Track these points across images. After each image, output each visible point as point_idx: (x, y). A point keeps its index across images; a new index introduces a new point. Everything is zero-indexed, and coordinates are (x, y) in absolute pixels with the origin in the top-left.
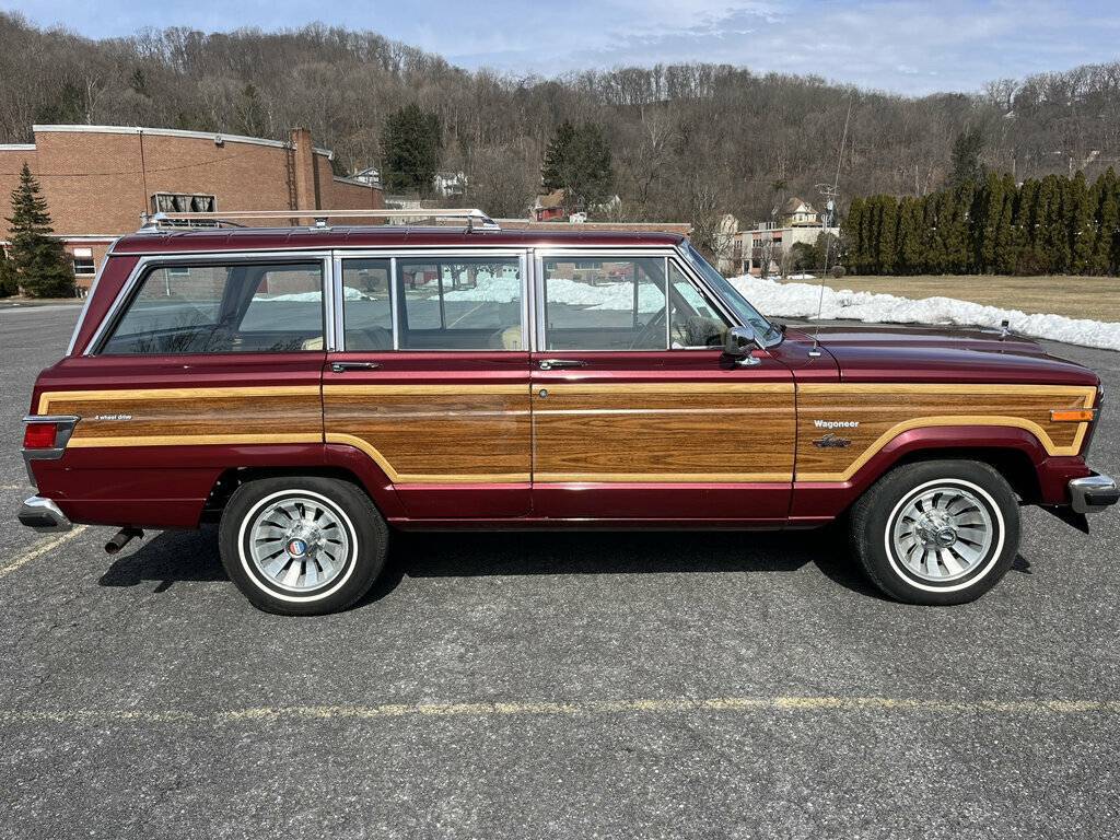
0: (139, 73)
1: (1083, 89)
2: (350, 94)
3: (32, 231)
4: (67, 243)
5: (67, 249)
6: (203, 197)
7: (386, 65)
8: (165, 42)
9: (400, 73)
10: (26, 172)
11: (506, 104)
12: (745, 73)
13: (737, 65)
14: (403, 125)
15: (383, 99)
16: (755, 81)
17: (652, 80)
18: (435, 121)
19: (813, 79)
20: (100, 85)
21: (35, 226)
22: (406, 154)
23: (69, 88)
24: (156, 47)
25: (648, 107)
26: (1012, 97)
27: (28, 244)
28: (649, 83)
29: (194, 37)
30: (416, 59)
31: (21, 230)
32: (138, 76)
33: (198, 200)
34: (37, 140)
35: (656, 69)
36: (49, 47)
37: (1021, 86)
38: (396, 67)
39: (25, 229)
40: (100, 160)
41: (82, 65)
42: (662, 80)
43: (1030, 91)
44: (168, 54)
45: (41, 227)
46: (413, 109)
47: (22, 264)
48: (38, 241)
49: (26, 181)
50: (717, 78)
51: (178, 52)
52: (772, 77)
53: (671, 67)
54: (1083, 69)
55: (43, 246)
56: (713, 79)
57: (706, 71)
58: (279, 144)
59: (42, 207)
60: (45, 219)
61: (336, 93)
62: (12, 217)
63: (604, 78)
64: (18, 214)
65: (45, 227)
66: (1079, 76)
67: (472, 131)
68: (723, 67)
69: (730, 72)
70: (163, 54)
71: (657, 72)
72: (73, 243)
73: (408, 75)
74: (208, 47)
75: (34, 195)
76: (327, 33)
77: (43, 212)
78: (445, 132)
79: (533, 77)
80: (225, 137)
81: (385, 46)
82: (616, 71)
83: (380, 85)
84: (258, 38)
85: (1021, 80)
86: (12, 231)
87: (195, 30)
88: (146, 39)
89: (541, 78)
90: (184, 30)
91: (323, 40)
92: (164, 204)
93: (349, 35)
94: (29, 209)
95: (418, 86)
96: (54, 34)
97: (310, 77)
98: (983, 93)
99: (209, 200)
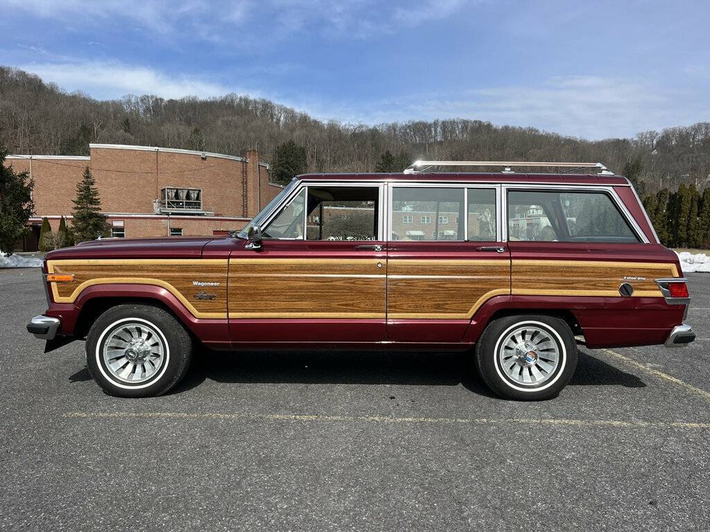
0: (127, 120)
1: (700, 137)
2: (252, 135)
3: (88, 209)
4: (108, 217)
5: (108, 221)
6: (194, 190)
7: (272, 117)
8: (140, 104)
9: (281, 124)
10: (87, 172)
11: (346, 142)
12: (489, 126)
13: (484, 120)
14: (285, 153)
15: (272, 138)
16: (496, 130)
17: (433, 129)
18: (303, 151)
19: (531, 130)
20: (102, 127)
21: (89, 206)
22: (286, 170)
23: (84, 128)
24: (135, 106)
25: (431, 145)
26: (655, 142)
27: (85, 217)
28: (431, 131)
29: (158, 102)
30: (290, 114)
31: (81, 208)
32: (127, 123)
33: (191, 192)
34: (91, 154)
35: (434, 123)
36: (72, 104)
37: (660, 135)
38: (279, 120)
39: (84, 208)
40: (131, 167)
41: (92, 115)
42: (439, 129)
43: (666, 137)
44: (141, 111)
45: (94, 206)
46: (291, 143)
47: (79, 230)
48: (91, 216)
49: (87, 177)
50: (472, 128)
51: (147, 110)
52: (506, 128)
53: (443, 122)
54: (699, 125)
55: (95, 219)
56: (469, 129)
57: (465, 123)
58: (239, 159)
59: (96, 194)
60: (96, 202)
61: (244, 134)
62: (76, 199)
63: (403, 127)
64: (80, 199)
65: (97, 207)
66: (697, 129)
67: (325, 157)
68: (476, 122)
69: (480, 126)
70: (138, 111)
71: (436, 124)
72: (113, 218)
73: (285, 124)
74: (166, 107)
75: (91, 187)
76: (238, 100)
77: (97, 197)
78: (309, 157)
79: (362, 126)
80: (208, 154)
81: (272, 107)
82: (410, 124)
83: (270, 130)
84: (196, 102)
85: (660, 130)
86: (76, 208)
87: (158, 97)
88: (129, 102)
89: (367, 127)
90: (152, 97)
91: (235, 104)
92: (170, 194)
93: (251, 101)
94: (87, 195)
95: (293, 130)
96: (74, 97)
97: (228, 124)
98: (636, 139)
99: (197, 192)
